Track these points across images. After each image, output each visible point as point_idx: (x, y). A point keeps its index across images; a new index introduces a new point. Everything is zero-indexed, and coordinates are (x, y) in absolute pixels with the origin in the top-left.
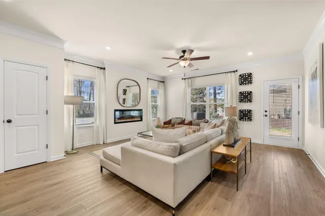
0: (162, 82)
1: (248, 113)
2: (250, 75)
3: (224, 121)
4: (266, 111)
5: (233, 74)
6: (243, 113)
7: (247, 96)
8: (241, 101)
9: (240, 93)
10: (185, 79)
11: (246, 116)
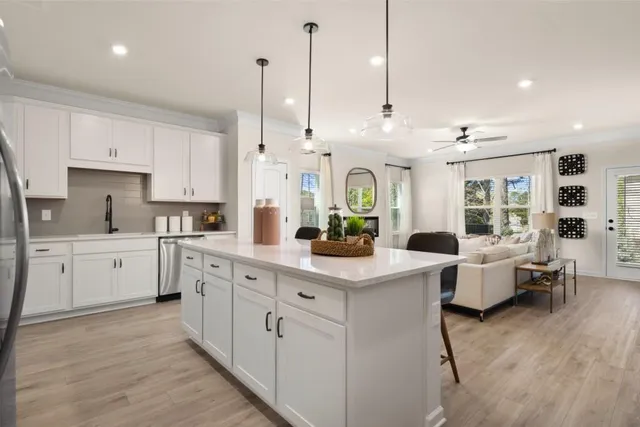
0: (406, 168)
1: (576, 225)
2: (580, 158)
3: (531, 235)
4: (611, 221)
5: (548, 155)
6: (568, 225)
7: (576, 193)
8: (563, 203)
9: (562, 188)
10: (453, 163)
11: (572, 229)
